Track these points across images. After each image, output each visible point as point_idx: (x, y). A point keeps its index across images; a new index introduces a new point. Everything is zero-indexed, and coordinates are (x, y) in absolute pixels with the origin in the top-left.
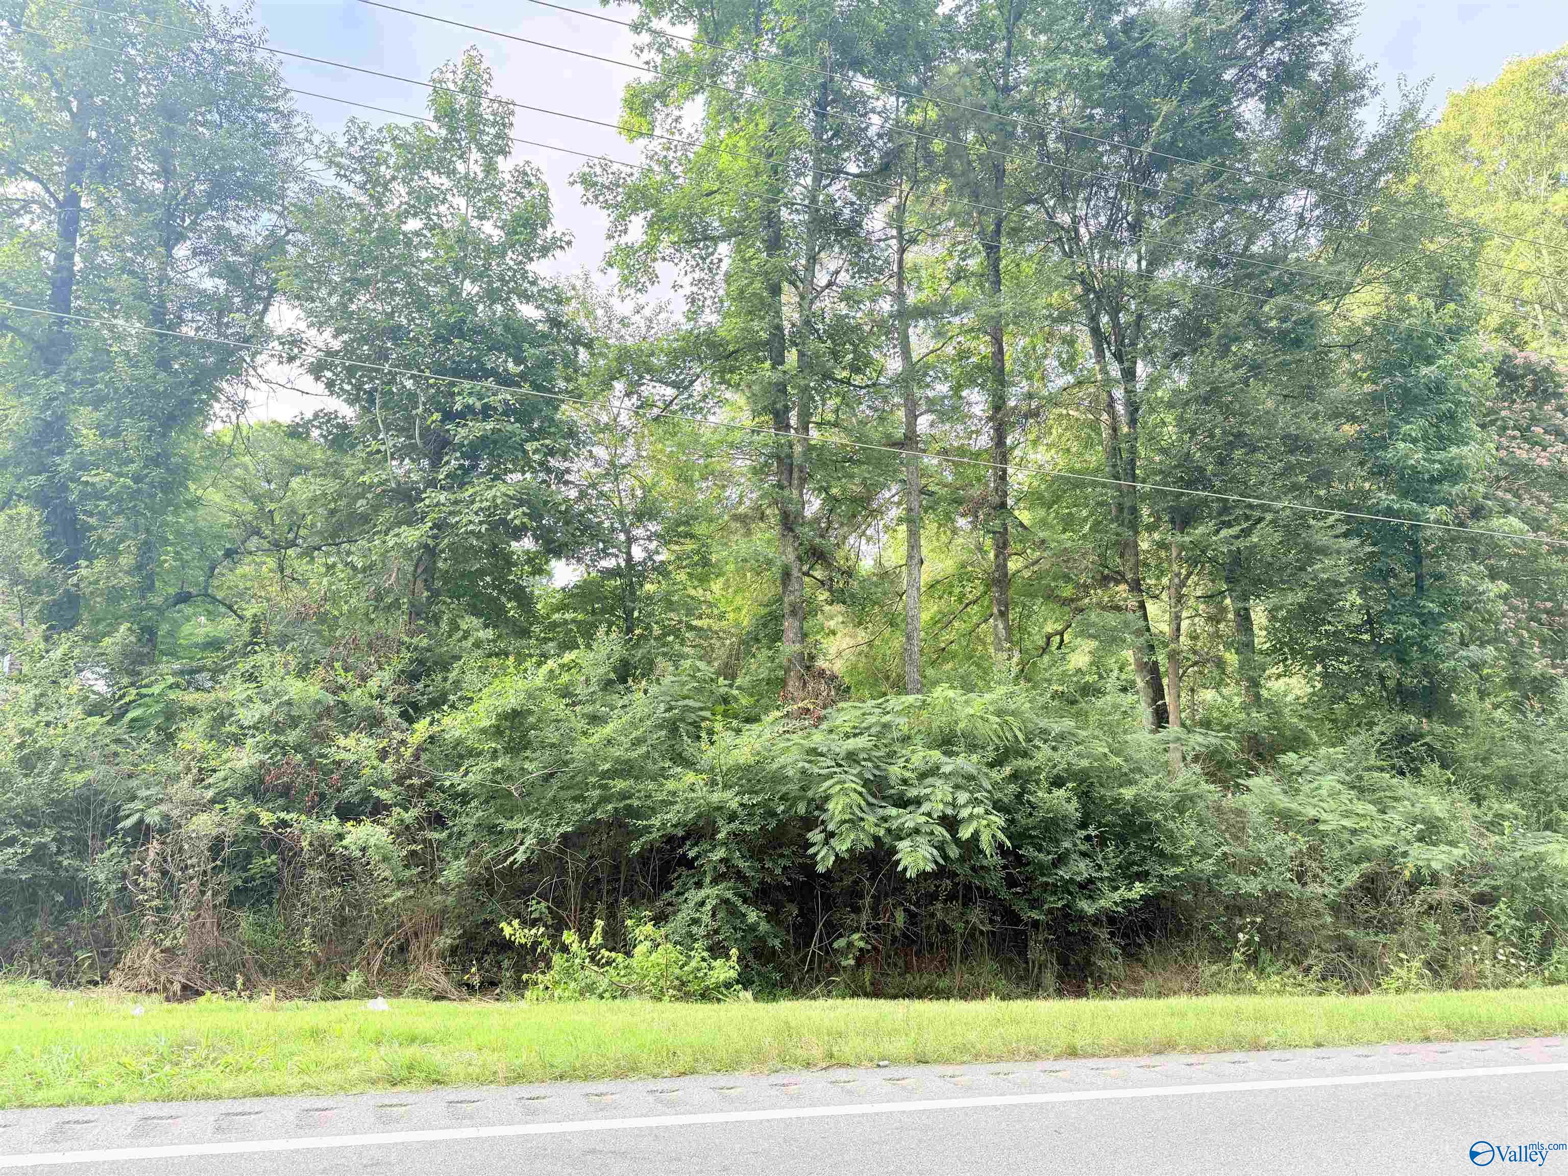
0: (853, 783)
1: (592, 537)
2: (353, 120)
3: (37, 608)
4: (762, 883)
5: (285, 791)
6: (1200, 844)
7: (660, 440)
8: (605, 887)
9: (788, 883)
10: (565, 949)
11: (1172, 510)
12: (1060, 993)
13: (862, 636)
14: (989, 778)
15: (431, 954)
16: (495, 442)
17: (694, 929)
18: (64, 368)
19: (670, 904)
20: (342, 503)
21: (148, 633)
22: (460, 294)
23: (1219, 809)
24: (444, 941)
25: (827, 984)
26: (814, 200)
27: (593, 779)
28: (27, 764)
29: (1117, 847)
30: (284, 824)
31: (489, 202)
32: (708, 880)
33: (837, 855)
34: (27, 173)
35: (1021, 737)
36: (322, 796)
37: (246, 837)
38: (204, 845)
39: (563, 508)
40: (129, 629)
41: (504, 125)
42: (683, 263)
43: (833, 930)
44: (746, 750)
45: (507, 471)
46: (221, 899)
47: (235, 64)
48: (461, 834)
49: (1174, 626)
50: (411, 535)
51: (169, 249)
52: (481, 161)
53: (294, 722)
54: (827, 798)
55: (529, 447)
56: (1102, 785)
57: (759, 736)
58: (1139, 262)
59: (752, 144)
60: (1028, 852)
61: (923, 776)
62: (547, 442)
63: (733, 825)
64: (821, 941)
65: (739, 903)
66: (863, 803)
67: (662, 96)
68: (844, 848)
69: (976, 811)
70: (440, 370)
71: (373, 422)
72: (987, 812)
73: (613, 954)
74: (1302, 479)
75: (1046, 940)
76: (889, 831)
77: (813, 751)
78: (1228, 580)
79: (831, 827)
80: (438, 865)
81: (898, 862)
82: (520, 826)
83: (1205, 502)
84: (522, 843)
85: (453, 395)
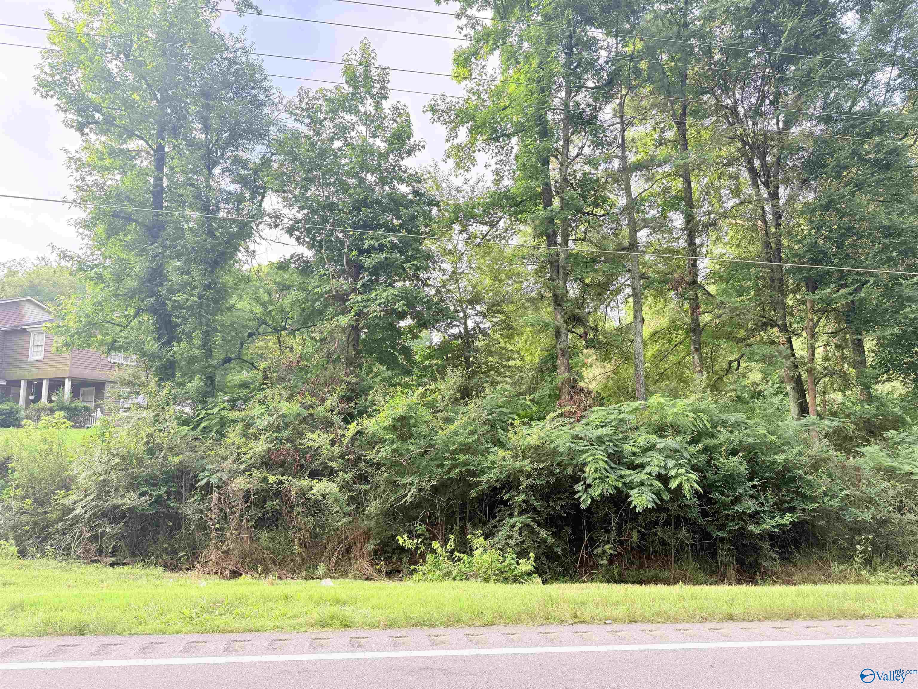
0: (600, 455)
1: (443, 315)
2: (301, 88)
3: (154, 369)
4: (549, 514)
5: (282, 464)
6: (829, 489)
7: (482, 257)
8: (458, 516)
9: (565, 515)
10: (434, 551)
11: (807, 279)
12: (739, 582)
13: (609, 367)
14: (688, 451)
15: (363, 554)
16: (388, 265)
17: (509, 541)
18: (161, 239)
19: (495, 526)
20: (308, 304)
21: (210, 380)
22: (365, 182)
23: (843, 467)
24: (370, 547)
25: (591, 574)
26: (566, 105)
27: (447, 455)
28: (151, 452)
29: (774, 491)
30: (281, 482)
31: (378, 127)
32: (516, 513)
33: (592, 498)
34: (138, 136)
35: (708, 425)
36: (302, 466)
37: (263, 490)
38: (240, 494)
39: (425, 300)
40: (200, 378)
41: (384, 81)
42: (491, 152)
43: (593, 543)
44: (535, 436)
45: (394, 281)
46: (250, 524)
47: (239, 64)
48: (377, 487)
49: (811, 353)
50: (344, 320)
51: (210, 170)
52: (373, 104)
53: (287, 426)
54: (585, 465)
55: (407, 266)
56: (763, 454)
57: (543, 428)
58: (778, 124)
59: (528, 76)
60: (716, 495)
61: (646, 450)
62: (415, 263)
63: (529, 481)
64: (587, 549)
65: (535, 526)
66: (607, 467)
67: (475, 54)
68: (597, 494)
69: (680, 471)
70: (355, 225)
71: (322, 258)
72: (687, 472)
73: (462, 555)
74: (894, 254)
75: (729, 549)
76: (624, 483)
77: (576, 437)
78: (847, 322)
79: (588, 482)
80: (365, 504)
81: (631, 503)
82: (408, 481)
83: (828, 272)
84: (409, 491)
85: (364, 239)
